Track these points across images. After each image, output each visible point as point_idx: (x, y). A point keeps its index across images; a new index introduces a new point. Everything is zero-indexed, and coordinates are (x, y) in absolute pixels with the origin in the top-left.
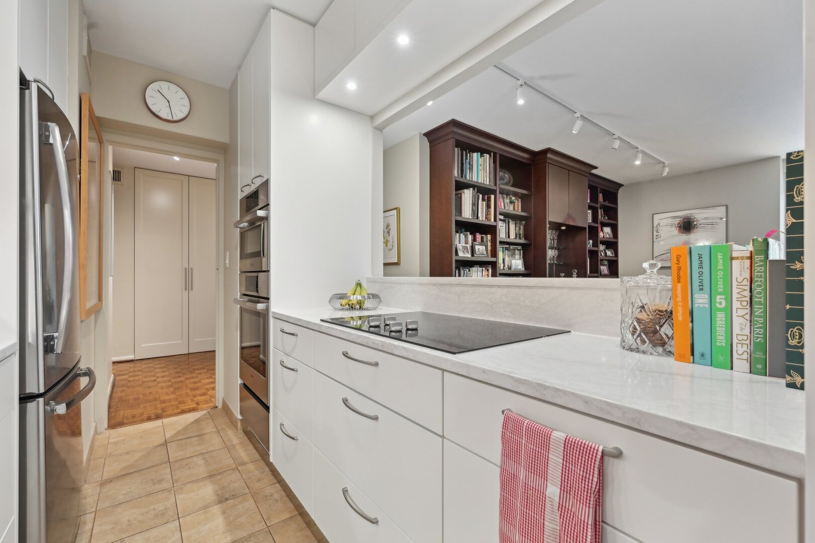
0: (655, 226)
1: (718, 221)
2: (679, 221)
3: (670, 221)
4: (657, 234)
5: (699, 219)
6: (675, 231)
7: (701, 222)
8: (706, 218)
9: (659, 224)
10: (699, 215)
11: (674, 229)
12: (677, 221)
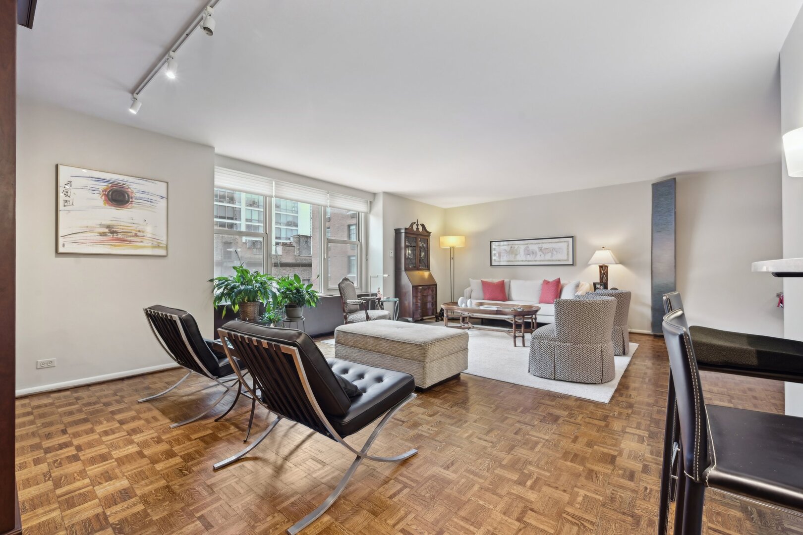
0: (62, 182)
1: (158, 199)
2: (105, 187)
3: (91, 183)
4: (67, 198)
5: (135, 191)
6: (100, 201)
7: (138, 195)
8: (144, 192)
9: (70, 183)
10: (135, 187)
11: (97, 196)
12: (103, 186)
